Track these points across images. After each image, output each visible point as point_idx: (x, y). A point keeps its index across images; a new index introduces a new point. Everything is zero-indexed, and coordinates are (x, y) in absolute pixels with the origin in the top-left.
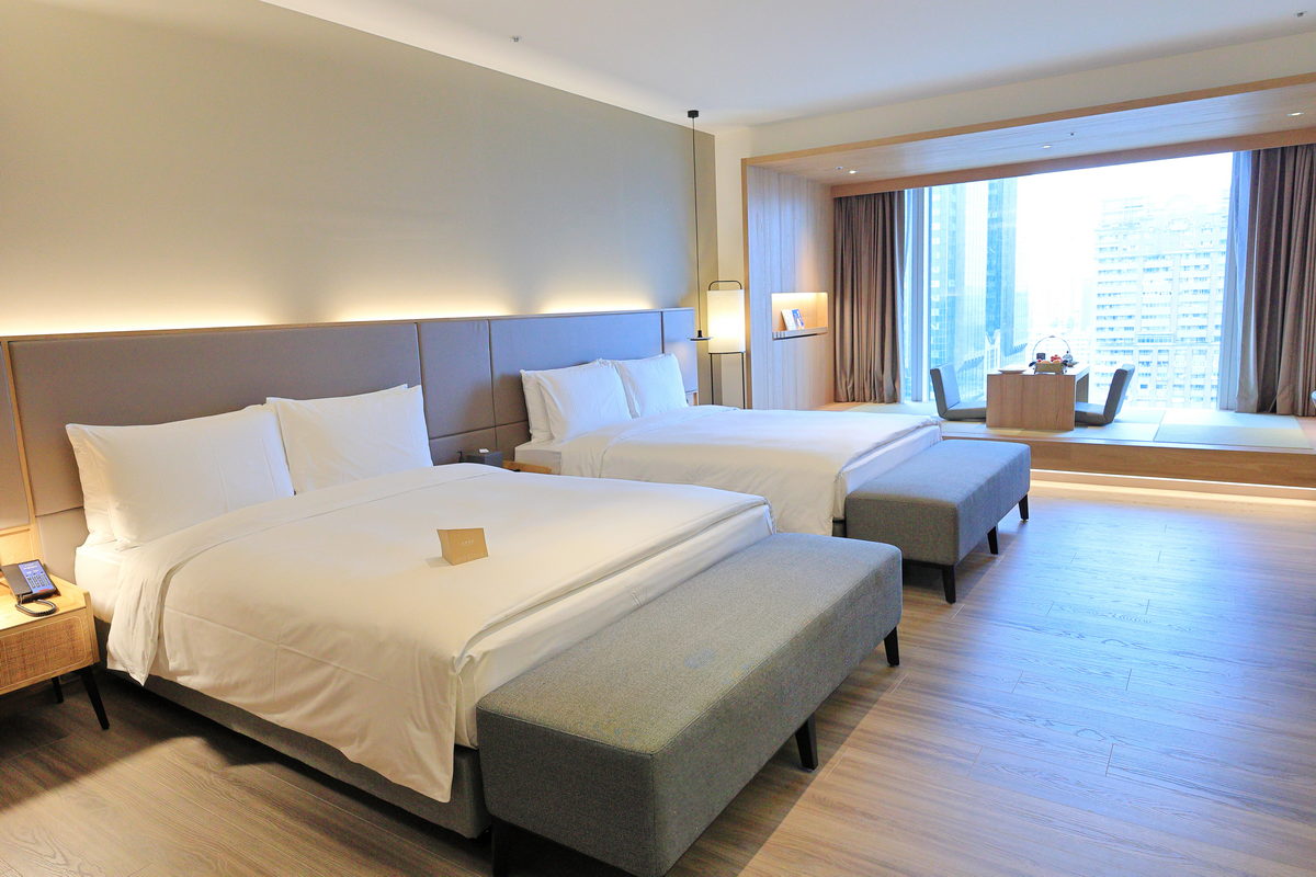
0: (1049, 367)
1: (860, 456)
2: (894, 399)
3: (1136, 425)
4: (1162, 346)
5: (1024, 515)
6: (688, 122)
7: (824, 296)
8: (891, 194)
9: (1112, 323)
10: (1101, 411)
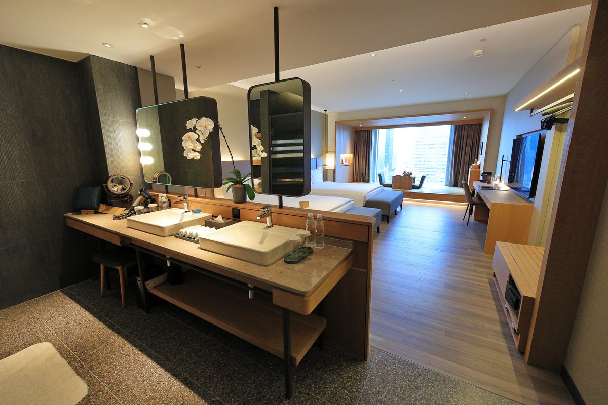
0: (407, 175)
2: (368, 181)
3: (425, 189)
4: (433, 170)
5: (401, 208)
6: (324, 112)
7: (352, 155)
8: (369, 130)
9: (419, 163)
10: (418, 185)
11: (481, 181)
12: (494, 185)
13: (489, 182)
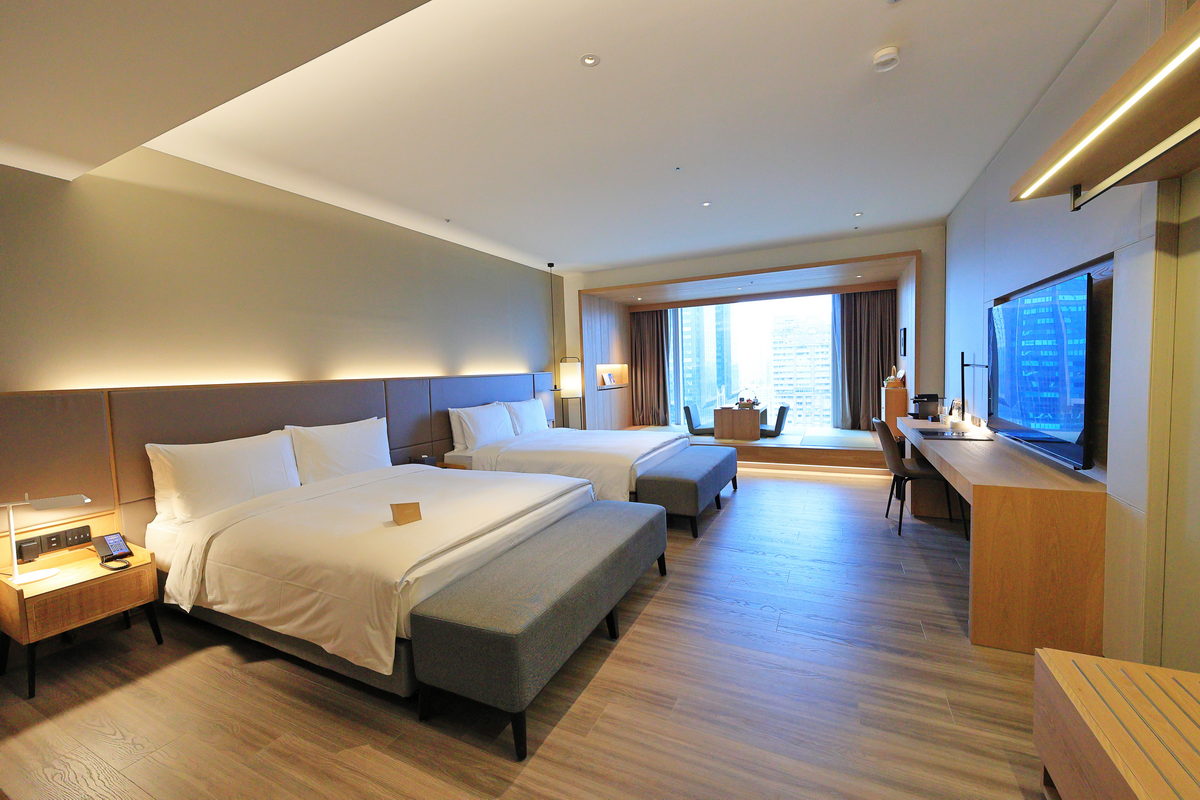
0: (746, 405)
1: (645, 456)
2: (666, 423)
3: (790, 438)
4: (807, 394)
5: (735, 487)
6: (548, 269)
7: (626, 366)
8: (661, 311)
9: (782, 382)
10: (773, 429)
11: (916, 416)
12: (948, 426)
13: (936, 419)
